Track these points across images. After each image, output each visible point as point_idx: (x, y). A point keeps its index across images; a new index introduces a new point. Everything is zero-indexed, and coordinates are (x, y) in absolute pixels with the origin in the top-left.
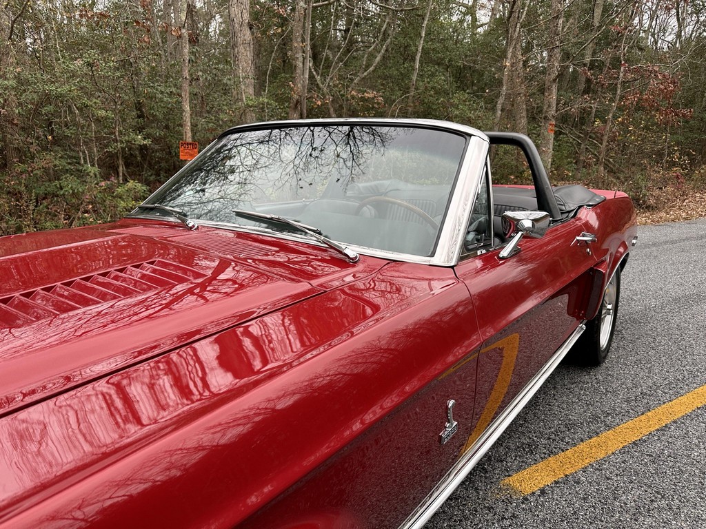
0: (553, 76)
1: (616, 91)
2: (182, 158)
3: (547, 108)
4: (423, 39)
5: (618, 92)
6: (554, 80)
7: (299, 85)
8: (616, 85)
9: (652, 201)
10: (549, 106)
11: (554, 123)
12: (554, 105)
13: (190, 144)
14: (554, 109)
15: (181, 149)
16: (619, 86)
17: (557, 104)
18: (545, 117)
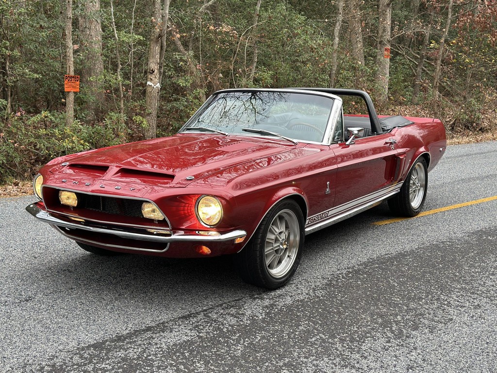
1: (448, 14)
2: (66, 90)
3: (383, 33)
5: (450, 16)
6: (388, 5)
7: (159, 19)
8: (447, 8)
9: (486, 124)
10: (384, 31)
11: (389, 47)
12: (389, 30)
13: (73, 77)
14: (389, 33)
15: (66, 82)
16: (450, 10)
17: (392, 29)
18: (381, 42)
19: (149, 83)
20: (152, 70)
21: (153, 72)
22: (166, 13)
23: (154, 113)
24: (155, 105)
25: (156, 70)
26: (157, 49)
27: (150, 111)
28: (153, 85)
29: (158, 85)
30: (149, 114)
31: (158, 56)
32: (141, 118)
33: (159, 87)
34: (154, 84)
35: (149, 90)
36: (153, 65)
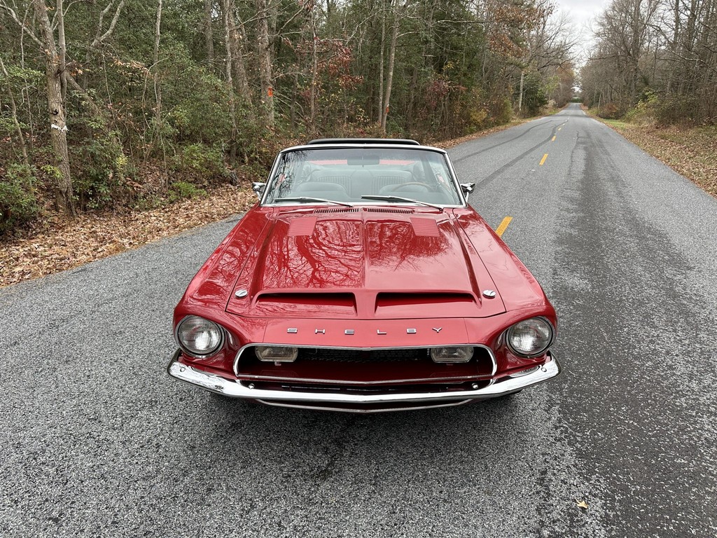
0: (266, 45)
3: (265, 74)
4: (160, 6)
5: (316, 62)
6: (267, 49)
10: (266, 72)
11: (272, 88)
12: (270, 72)
14: (270, 75)
16: (315, 56)
18: (264, 82)
19: (53, 126)
20: (56, 111)
21: (57, 113)
22: (62, 45)
23: (66, 160)
24: (65, 151)
25: (60, 112)
26: (58, 85)
27: (61, 158)
28: (59, 128)
29: (65, 128)
30: (60, 162)
31: (59, 95)
32: (52, 167)
33: (67, 129)
34: (60, 126)
35: (55, 134)
36: (56, 104)
